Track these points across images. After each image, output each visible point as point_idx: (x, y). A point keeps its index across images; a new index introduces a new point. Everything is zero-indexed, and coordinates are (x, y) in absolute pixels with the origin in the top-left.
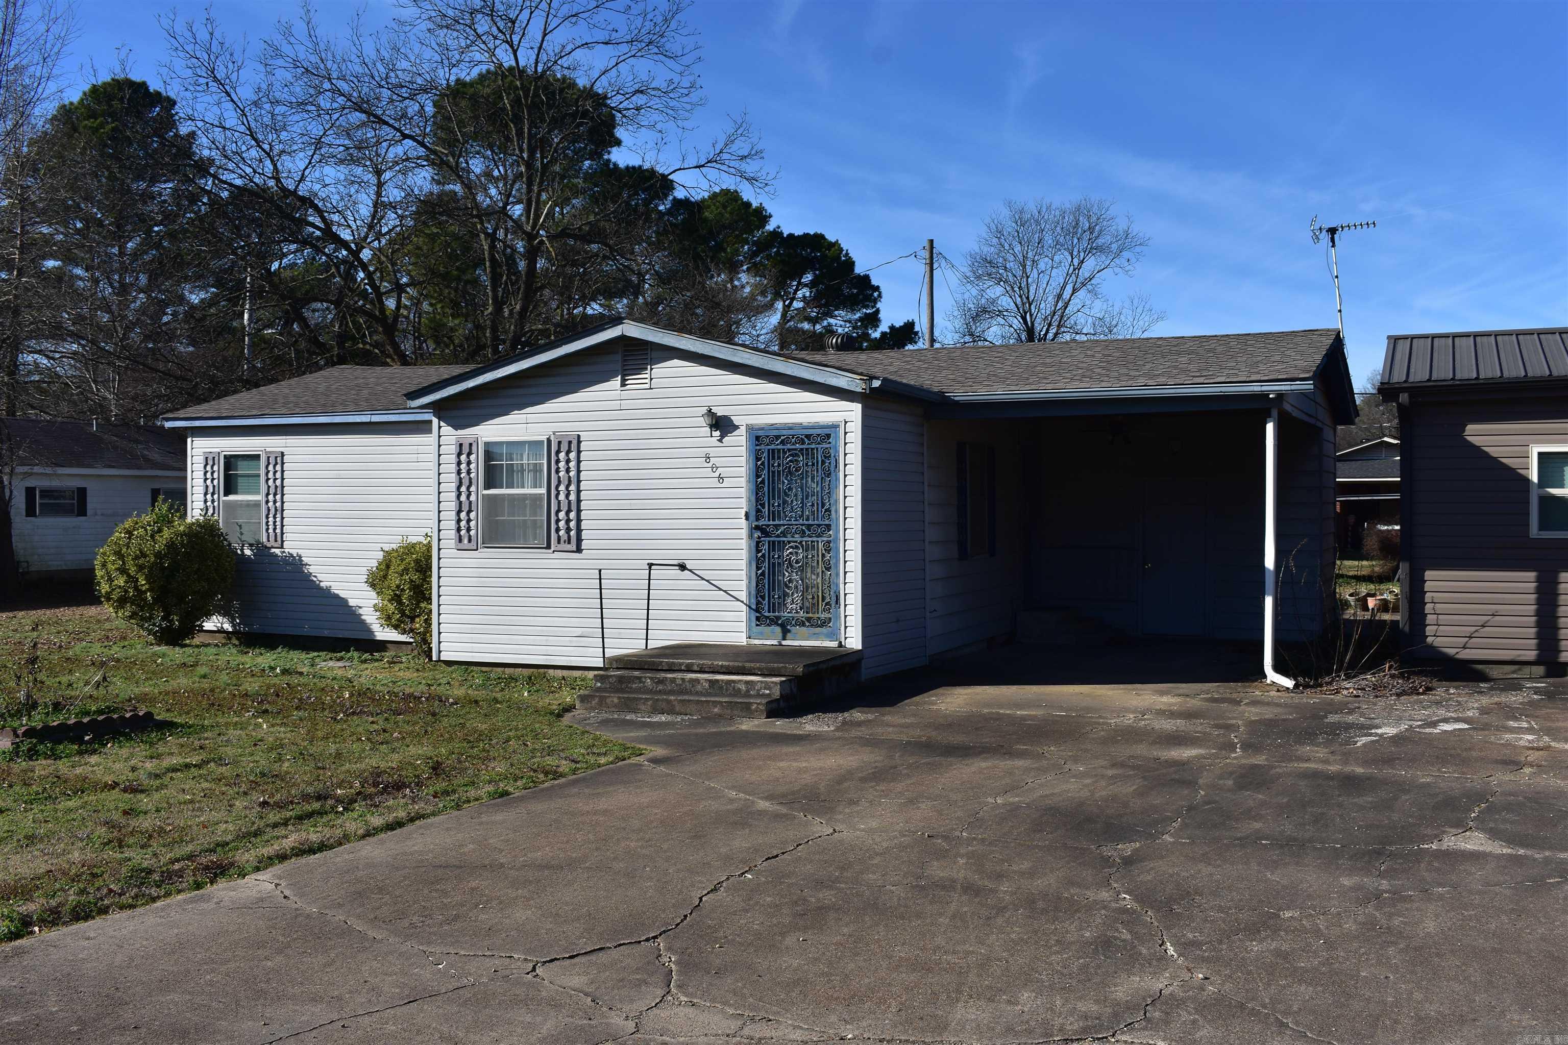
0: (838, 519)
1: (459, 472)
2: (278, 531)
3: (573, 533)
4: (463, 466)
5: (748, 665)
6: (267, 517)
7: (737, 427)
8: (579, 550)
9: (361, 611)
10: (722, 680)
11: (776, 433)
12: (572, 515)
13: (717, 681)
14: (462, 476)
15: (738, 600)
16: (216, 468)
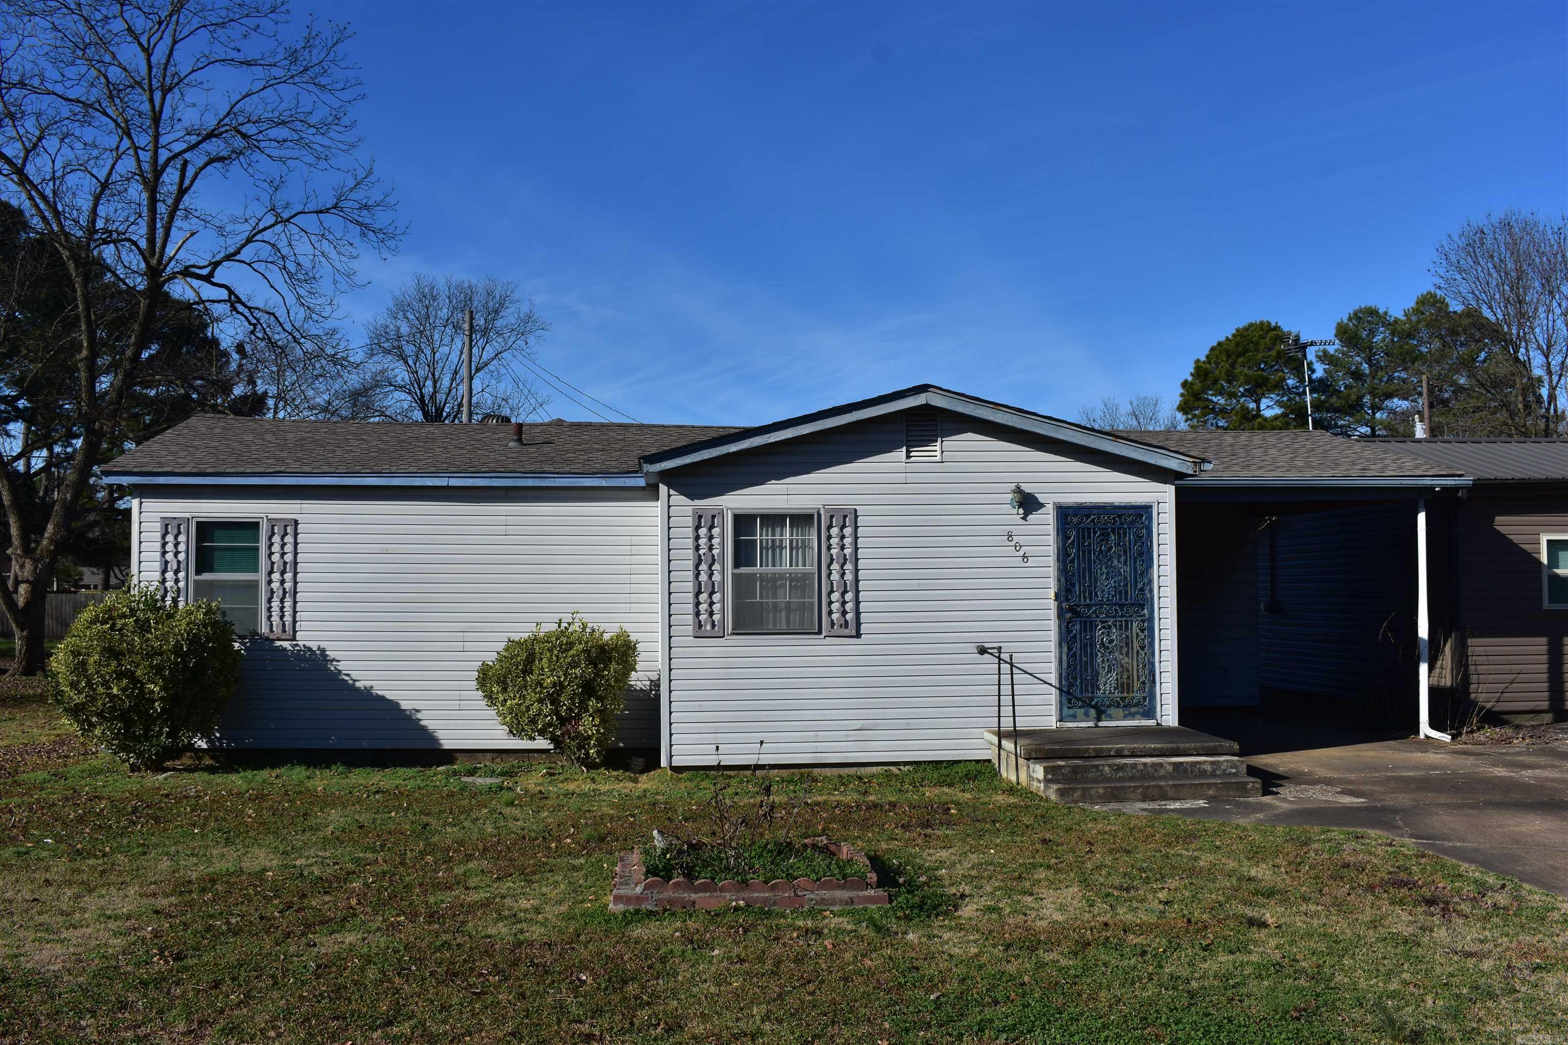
0: (1152, 599)
1: (697, 548)
2: (288, 618)
3: (849, 616)
4: (703, 541)
5: (1182, 746)
6: (269, 601)
7: (1042, 506)
8: (858, 635)
9: (419, 716)
10: (1187, 763)
11: (1086, 512)
12: (849, 596)
13: (1181, 763)
14: (701, 552)
15: (1046, 683)
16: (182, 538)
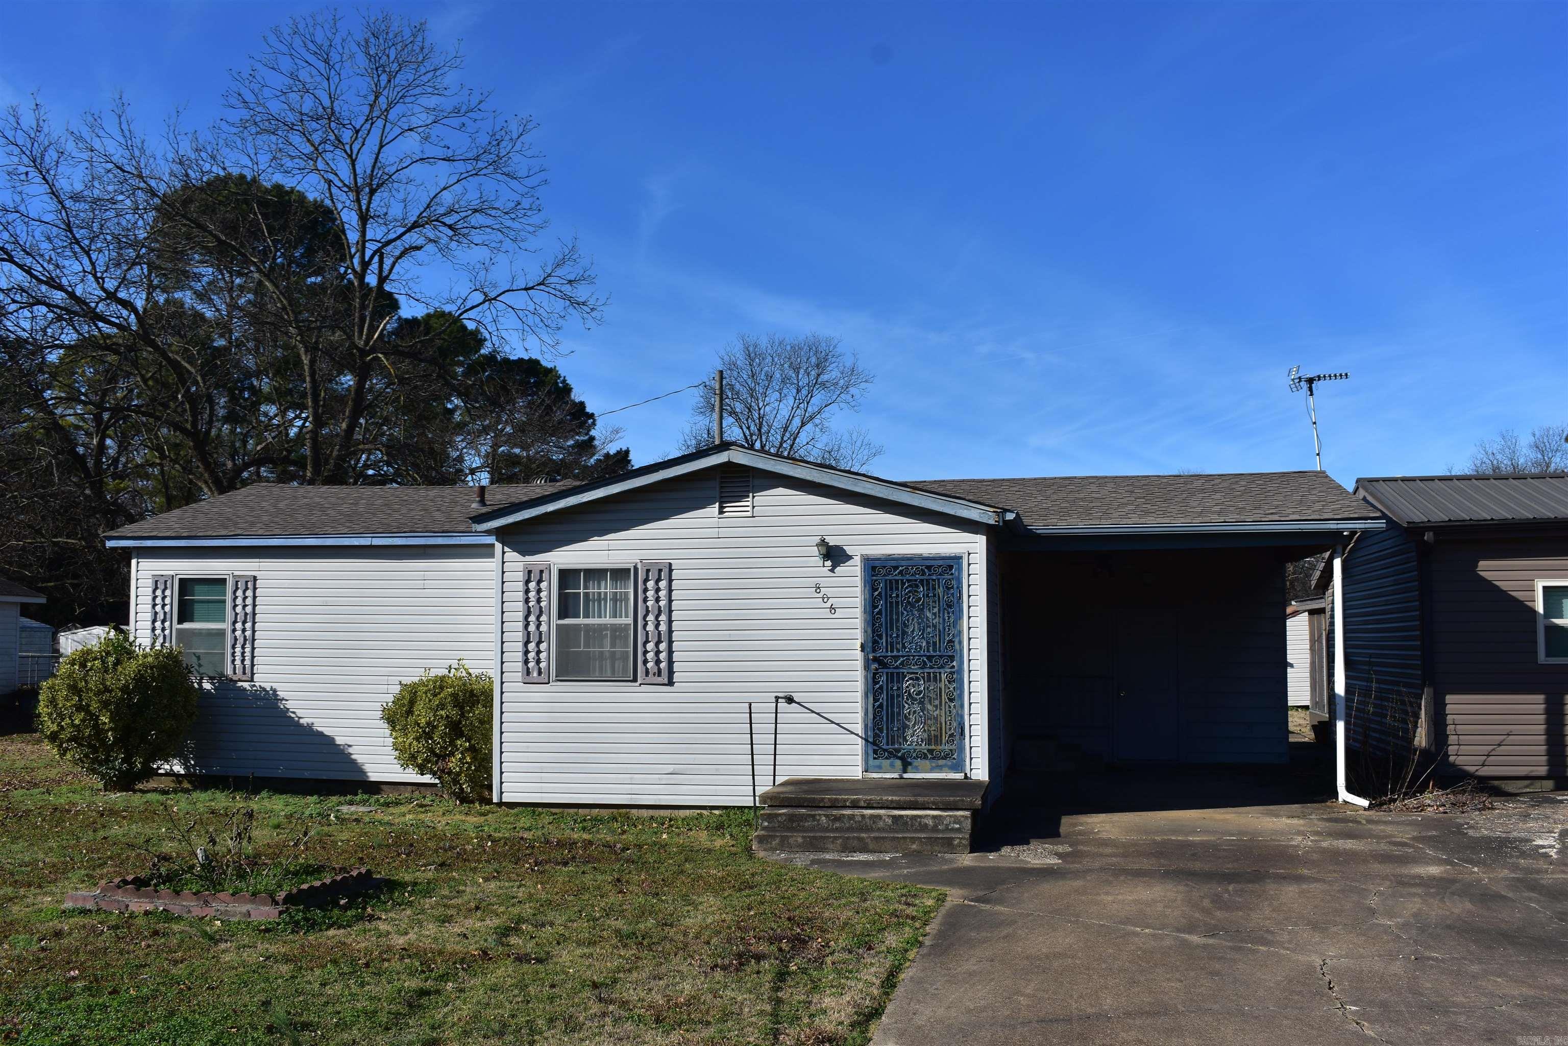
0: (961, 650)
1: (527, 601)
2: (248, 662)
3: (663, 665)
4: (532, 595)
5: (920, 799)
6: (234, 647)
7: (850, 558)
8: (671, 683)
9: (351, 750)
10: (907, 816)
11: (894, 563)
12: (663, 646)
13: (901, 816)
14: (531, 604)
15: (852, 733)
16: (168, 592)
